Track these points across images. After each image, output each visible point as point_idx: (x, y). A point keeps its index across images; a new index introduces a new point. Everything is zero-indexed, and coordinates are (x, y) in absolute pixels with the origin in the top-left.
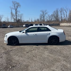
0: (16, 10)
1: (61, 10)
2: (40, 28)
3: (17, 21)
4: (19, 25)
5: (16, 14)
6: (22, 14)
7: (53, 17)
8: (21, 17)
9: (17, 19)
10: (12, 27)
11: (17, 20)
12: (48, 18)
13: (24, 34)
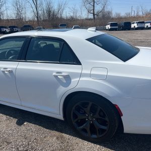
11: (94, 14)
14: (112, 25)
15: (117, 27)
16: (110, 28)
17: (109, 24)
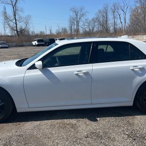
0: (14, 6)
1: (113, 8)
2: (100, 47)
3: (17, 32)
4: (22, 41)
5: (15, 15)
6: (29, 17)
7: (96, 24)
8: (27, 24)
9: (16, 27)
10: (7, 46)
11: (17, 30)
12: (86, 26)
13: (37, 73)
14: (38, 41)
15: (43, 43)
16: (37, 44)
17: (35, 41)
